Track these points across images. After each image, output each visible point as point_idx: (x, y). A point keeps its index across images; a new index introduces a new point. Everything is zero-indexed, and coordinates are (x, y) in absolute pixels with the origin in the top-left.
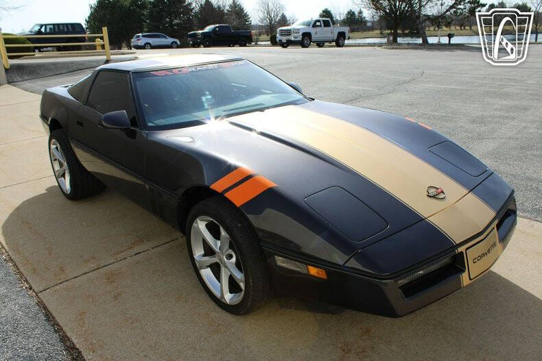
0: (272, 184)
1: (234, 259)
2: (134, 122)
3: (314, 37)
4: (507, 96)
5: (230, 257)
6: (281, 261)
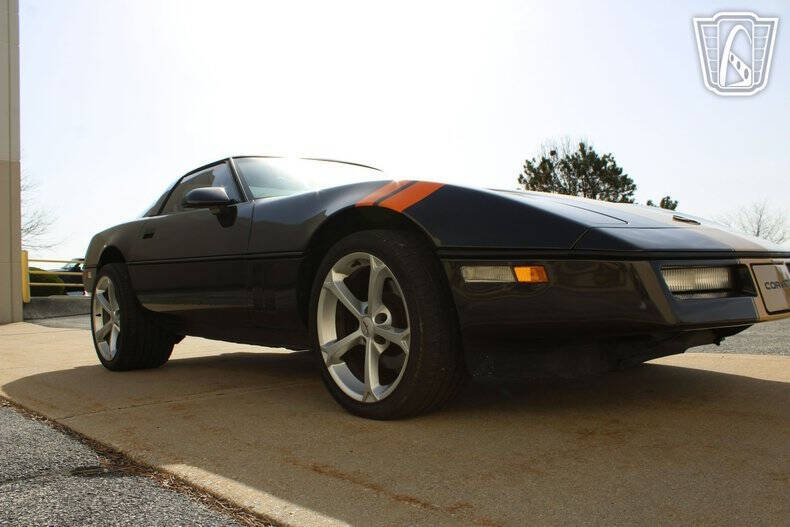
1: (389, 319)
5: (382, 318)
6: (472, 274)
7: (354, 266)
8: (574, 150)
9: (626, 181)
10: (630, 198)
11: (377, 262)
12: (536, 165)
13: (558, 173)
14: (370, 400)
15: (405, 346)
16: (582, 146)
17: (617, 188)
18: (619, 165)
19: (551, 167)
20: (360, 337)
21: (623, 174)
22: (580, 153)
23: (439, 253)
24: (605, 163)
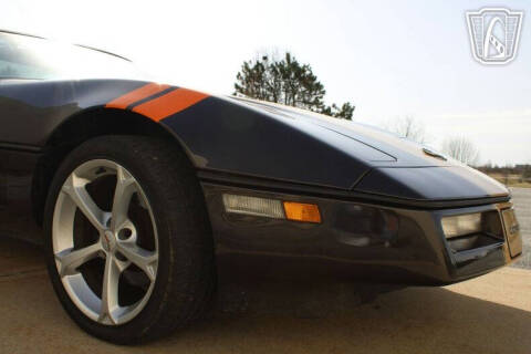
1: (134, 236)
5: (126, 233)
6: (234, 203)
7: (97, 173)
8: (281, 58)
9: (319, 86)
10: (320, 100)
11: (125, 174)
12: (251, 67)
13: (267, 74)
14: (106, 322)
15: (152, 272)
16: (288, 56)
17: (311, 91)
18: (314, 74)
19: (263, 70)
20: (99, 251)
21: (317, 81)
22: (286, 61)
23: (200, 175)
24: (304, 71)
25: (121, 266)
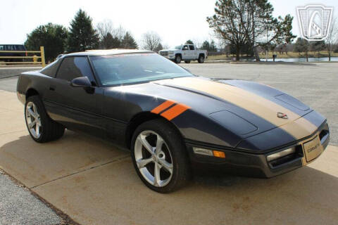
0: (189, 107)
1: (164, 157)
2: (93, 84)
3: (183, 57)
4: (316, 86)
5: (161, 156)
6: (197, 150)
9: (269, 6)
11: (160, 137)
15: (171, 171)
17: (264, 9)
20: (152, 161)
23: (185, 141)
25: (160, 167)
